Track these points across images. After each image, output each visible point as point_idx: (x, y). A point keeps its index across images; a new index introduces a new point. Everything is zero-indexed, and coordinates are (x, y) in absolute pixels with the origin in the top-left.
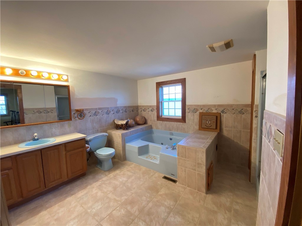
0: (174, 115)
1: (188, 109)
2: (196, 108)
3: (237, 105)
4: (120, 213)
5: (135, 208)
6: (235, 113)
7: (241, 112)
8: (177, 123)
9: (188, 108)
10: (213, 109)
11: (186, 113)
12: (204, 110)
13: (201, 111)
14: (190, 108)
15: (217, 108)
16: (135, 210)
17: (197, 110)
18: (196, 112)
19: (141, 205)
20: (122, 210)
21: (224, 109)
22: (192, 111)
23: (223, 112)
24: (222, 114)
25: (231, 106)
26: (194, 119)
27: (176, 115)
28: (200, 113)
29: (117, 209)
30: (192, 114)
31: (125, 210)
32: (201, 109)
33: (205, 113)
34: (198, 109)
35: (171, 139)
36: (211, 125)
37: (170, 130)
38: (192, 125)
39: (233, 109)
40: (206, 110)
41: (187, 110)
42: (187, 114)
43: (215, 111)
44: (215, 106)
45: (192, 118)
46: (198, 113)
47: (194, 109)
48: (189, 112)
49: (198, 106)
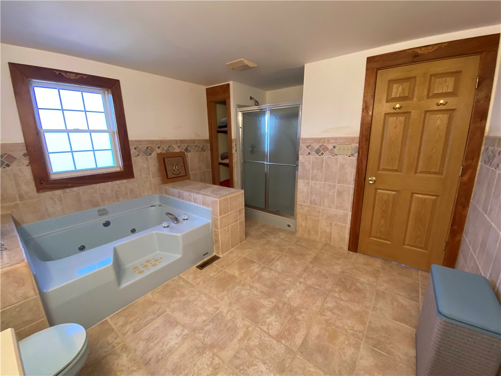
0: (95, 167)
1: (135, 149)
2: (149, 145)
3: (199, 141)
4: (274, 323)
5: (263, 303)
6: (198, 151)
7: (203, 150)
8: (114, 182)
9: (135, 146)
10: (174, 146)
11: (132, 158)
12: (163, 149)
13: (159, 151)
14: (139, 146)
15: (179, 145)
16: (267, 303)
17: (152, 150)
18: (150, 154)
19: (258, 295)
20: (268, 320)
21: (188, 146)
22: (144, 153)
23: (187, 150)
24: (186, 153)
25: (193, 141)
26: (148, 168)
27: (98, 166)
28: (158, 154)
29: (265, 329)
30: (144, 157)
31: (267, 316)
32: (159, 148)
33: (164, 153)
34: (154, 148)
35: (107, 224)
36: (179, 171)
37: (96, 205)
38: (147, 178)
39: (196, 146)
40: (166, 149)
41: (133, 151)
42: (134, 159)
43: (177, 150)
44: (176, 142)
45: (145, 166)
46: (154, 155)
47: (147, 148)
48: (138, 155)
49: (152, 142)
